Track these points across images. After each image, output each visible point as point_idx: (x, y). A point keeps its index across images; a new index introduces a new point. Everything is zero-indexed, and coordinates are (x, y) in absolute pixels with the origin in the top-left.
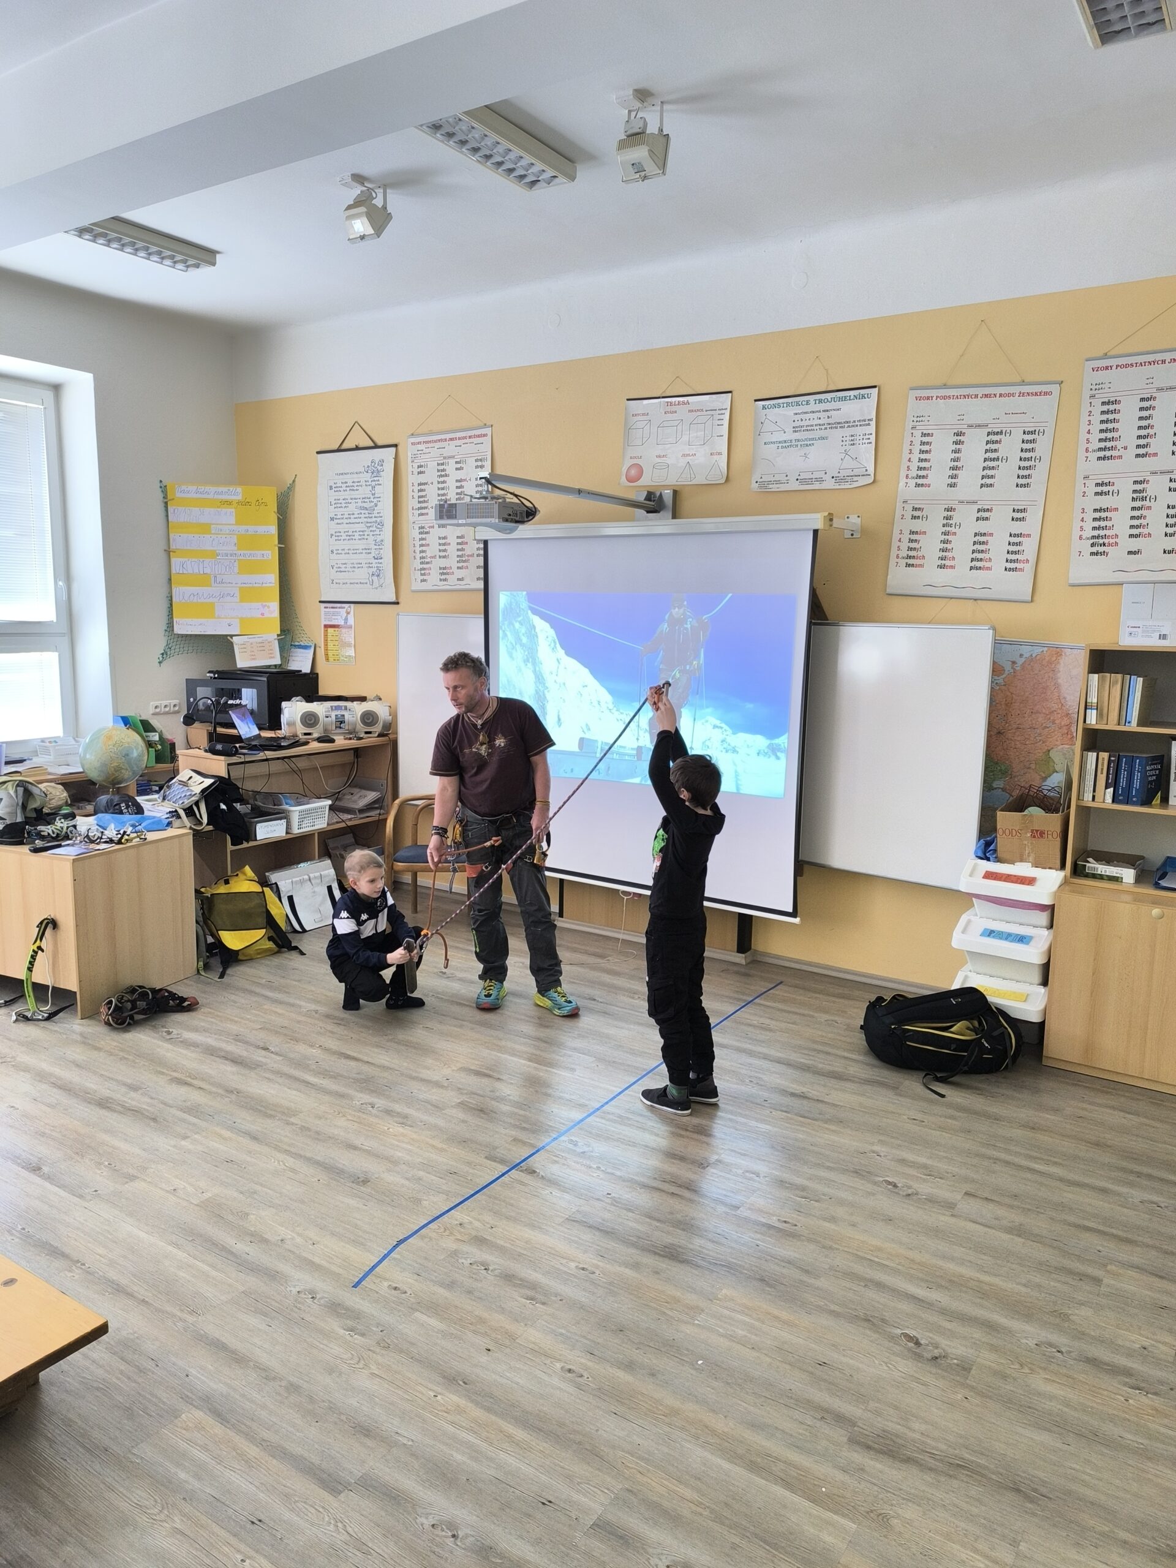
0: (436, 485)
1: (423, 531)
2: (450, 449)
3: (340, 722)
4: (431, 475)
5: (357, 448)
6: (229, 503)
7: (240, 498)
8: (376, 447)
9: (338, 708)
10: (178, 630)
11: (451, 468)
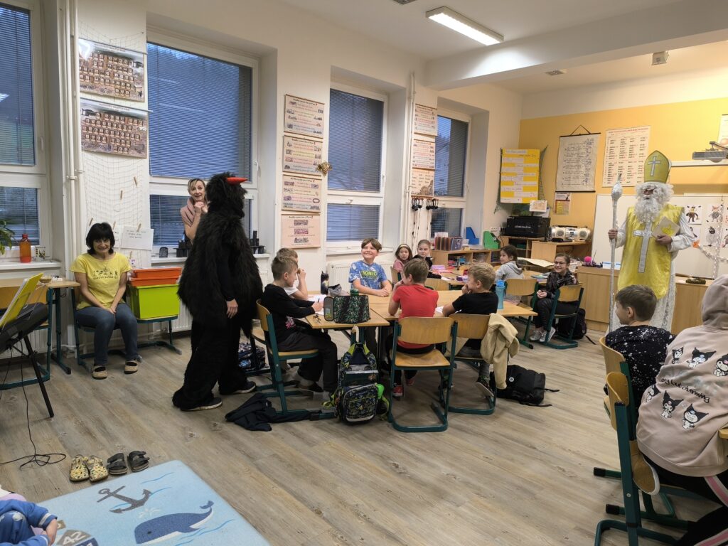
0: (619, 148)
1: (610, 164)
2: (628, 134)
3: (572, 234)
4: (617, 143)
5: (580, 135)
6: (522, 156)
7: (526, 154)
8: (590, 134)
9: (571, 230)
10: (502, 201)
11: (628, 141)
